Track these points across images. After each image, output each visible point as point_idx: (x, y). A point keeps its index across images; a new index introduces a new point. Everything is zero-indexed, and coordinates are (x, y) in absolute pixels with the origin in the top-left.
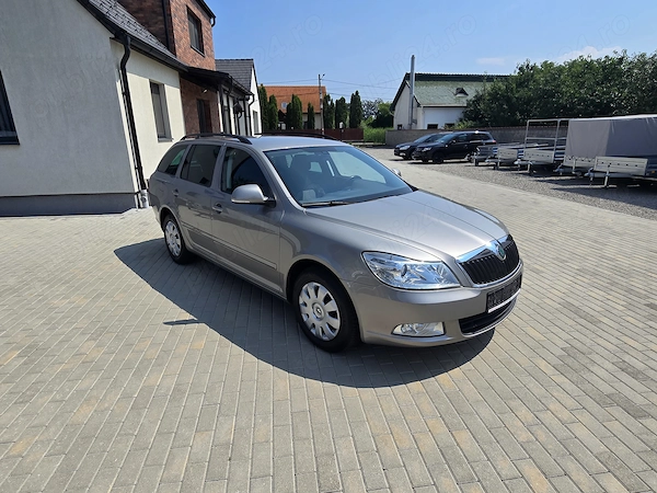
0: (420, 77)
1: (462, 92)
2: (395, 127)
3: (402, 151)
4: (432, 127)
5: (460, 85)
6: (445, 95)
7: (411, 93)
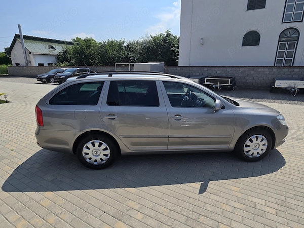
0: (26, 38)
1: (52, 47)
2: (14, 64)
3: (44, 78)
4: (41, 65)
5: (50, 44)
6: (43, 48)
7: (23, 46)
